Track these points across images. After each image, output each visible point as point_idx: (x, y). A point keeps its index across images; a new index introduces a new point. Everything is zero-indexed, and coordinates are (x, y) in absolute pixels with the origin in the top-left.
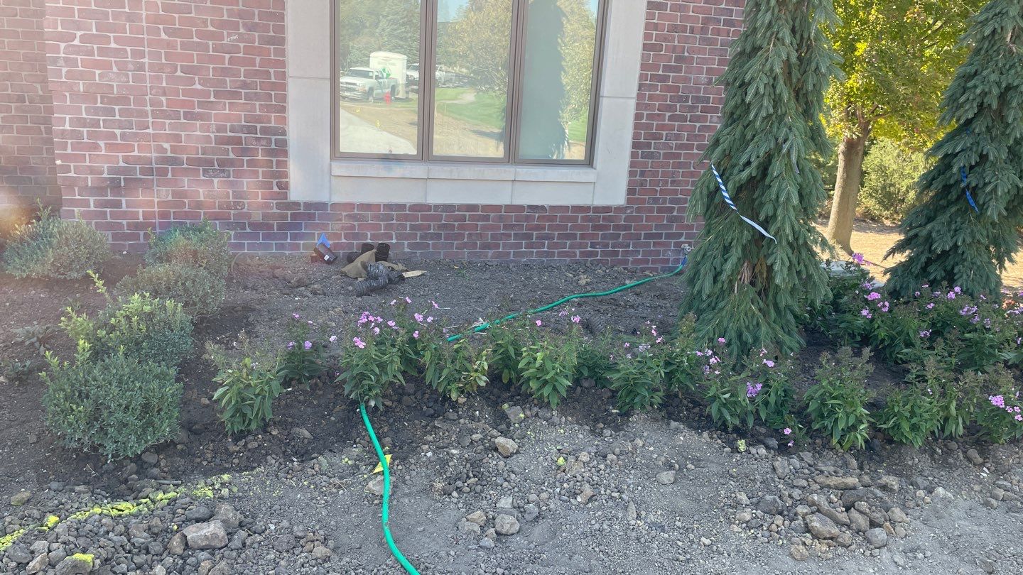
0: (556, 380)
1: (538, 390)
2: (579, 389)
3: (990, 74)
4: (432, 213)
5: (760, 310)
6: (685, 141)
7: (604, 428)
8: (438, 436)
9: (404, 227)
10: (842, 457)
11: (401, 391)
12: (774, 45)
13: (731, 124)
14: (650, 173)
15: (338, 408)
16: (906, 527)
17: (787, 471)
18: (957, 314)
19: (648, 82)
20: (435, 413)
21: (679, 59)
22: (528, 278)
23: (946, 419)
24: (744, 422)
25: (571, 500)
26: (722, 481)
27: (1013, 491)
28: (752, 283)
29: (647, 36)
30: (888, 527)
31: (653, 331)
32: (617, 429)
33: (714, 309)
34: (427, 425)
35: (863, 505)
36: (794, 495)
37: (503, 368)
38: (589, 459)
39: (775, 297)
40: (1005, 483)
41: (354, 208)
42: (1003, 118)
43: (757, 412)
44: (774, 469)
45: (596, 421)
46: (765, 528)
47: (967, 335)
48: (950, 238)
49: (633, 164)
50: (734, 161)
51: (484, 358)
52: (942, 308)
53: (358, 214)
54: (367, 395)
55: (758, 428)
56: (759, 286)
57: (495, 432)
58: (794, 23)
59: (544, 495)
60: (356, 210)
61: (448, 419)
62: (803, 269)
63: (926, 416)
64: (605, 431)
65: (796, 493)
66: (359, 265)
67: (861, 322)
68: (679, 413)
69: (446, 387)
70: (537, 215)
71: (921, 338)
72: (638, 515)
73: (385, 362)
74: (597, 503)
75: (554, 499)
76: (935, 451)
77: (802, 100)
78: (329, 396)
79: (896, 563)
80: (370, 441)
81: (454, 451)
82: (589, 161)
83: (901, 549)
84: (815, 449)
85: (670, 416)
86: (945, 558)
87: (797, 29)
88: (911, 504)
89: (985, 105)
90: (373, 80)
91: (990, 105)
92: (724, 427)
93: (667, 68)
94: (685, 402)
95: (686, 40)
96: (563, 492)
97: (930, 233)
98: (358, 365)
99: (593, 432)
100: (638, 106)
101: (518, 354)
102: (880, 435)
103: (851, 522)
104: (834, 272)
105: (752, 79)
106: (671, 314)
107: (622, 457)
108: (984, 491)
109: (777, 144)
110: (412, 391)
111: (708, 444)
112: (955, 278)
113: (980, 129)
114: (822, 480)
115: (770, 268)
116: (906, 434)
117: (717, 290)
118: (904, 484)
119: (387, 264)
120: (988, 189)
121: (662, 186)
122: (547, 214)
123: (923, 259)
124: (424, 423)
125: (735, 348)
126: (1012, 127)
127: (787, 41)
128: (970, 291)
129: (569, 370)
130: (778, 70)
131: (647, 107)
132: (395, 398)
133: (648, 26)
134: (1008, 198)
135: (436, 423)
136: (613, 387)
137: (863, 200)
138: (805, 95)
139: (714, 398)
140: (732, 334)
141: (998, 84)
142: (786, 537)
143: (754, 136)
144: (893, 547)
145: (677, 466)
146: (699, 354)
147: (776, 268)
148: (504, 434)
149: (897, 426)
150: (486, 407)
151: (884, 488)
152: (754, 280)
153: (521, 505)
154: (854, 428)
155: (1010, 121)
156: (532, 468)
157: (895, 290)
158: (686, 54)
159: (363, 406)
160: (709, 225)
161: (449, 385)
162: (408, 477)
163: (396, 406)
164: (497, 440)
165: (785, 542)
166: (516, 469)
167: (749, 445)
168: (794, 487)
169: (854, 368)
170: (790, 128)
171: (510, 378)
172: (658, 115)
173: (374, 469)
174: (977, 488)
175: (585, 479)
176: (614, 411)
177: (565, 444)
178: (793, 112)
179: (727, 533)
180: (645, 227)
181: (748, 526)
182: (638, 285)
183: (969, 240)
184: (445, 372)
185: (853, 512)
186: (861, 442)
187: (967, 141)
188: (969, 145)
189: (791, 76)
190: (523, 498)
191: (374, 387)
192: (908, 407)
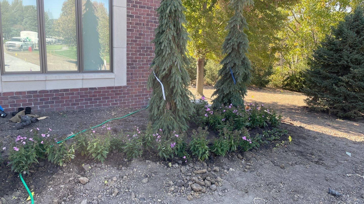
0: (102, 152)
1: (96, 157)
2: (112, 154)
3: (234, 39)
4: (49, 93)
5: (174, 118)
6: (145, 63)
7: (122, 167)
8: (55, 181)
9: (37, 100)
10: (202, 163)
11: (38, 166)
12: (169, 30)
13: (158, 56)
14: (134, 74)
15: (9, 177)
16: (222, 183)
17: (185, 171)
18: (232, 113)
19: (130, 42)
20: (53, 172)
21: (140, 34)
22: (91, 115)
23: (231, 146)
24: (170, 156)
25: (110, 196)
26: (164, 178)
27: (251, 166)
28: (170, 109)
29: (128, 26)
30: (216, 184)
31: (137, 129)
32: (127, 166)
33: (159, 119)
34: (50, 178)
35: (208, 178)
36: (187, 179)
37: (81, 151)
38: (116, 179)
39: (178, 113)
40: (249, 163)
41: (14, 94)
42: (239, 52)
43: (175, 152)
44: (181, 171)
45: (119, 165)
46: (179, 192)
47: (235, 119)
48: (228, 90)
49: (128, 71)
50: (160, 69)
51: (73, 148)
52: (228, 111)
53: (16, 96)
54: (22, 169)
55: (175, 158)
56: (173, 110)
57: (79, 176)
58: (174, 23)
59: (100, 196)
60: (14, 95)
61: (59, 174)
62: (186, 103)
63: (225, 146)
64: (122, 168)
65: (188, 178)
66: (17, 117)
67: (205, 118)
68: (149, 157)
69: (57, 162)
70: (93, 91)
71: (223, 121)
72: (135, 196)
73: (29, 155)
74: (120, 195)
75: (103, 197)
76: (229, 157)
77: (180, 48)
78: (5, 172)
79: (219, 195)
80: (25, 188)
81: (62, 186)
82: (112, 70)
83: (221, 190)
84: (193, 162)
85: (146, 159)
86: (233, 190)
87: (175, 25)
88: (223, 175)
89: (234, 48)
90: (22, 42)
91: (235, 48)
92: (164, 159)
93: (136, 37)
94: (151, 153)
95: (142, 28)
96: (107, 193)
97: (223, 88)
98: (16, 158)
99: (118, 169)
100: (127, 51)
101: (87, 144)
102: (213, 154)
103: (205, 184)
104: (196, 103)
105: (163, 41)
106: (146, 122)
107: (129, 176)
108: (243, 167)
109: (173, 62)
110: (43, 165)
111: (159, 166)
112: (231, 101)
113: (233, 56)
114: (196, 172)
115: (175, 103)
116: (220, 153)
117: (159, 112)
118: (220, 169)
119: (30, 115)
120: (237, 74)
121: (139, 78)
122: (97, 90)
123: (222, 97)
124: (49, 177)
125: (167, 132)
126: (242, 55)
127: (173, 29)
128: (235, 105)
129: (107, 148)
130: (170, 38)
131: (131, 51)
132: (35, 169)
133: (128, 23)
134: (243, 76)
135: (54, 176)
136: (124, 151)
137: (206, 79)
138: (180, 46)
139: (160, 150)
140: (165, 127)
141: (237, 42)
142: (185, 193)
143: (166, 60)
144: (218, 190)
145: (149, 176)
146: (154, 135)
147: (177, 103)
148: (83, 176)
149: (217, 150)
150: (75, 167)
151: (215, 171)
152: (171, 108)
153: (91, 201)
154: (204, 153)
155: (241, 53)
156: (95, 186)
157: (215, 107)
158: (142, 33)
159: (20, 174)
160: (154, 91)
161: (58, 160)
162: (42, 200)
163: (36, 172)
164: (80, 179)
165: (185, 195)
166: (88, 188)
167: (172, 164)
168: (187, 176)
169: (203, 133)
170: (177, 57)
171: (85, 154)
172: (135, 53)
173: (27, 199)
174: (241, 166)
175: (116, 187)
176: (126, 160)
177: (108, 175)
178: (177, 52)
179: (166, 196)
180: (134, 93)
181: (173, 192)
182: (134, 113)
183: (233, 90)
184: (56, 156)
185: (206, 181)
186: (207, 158)
187: (230, 59)
188: (231, 61)
189: (175, 40)
190: (91, 199)
191: (25, 166)
192: (220, 144)
